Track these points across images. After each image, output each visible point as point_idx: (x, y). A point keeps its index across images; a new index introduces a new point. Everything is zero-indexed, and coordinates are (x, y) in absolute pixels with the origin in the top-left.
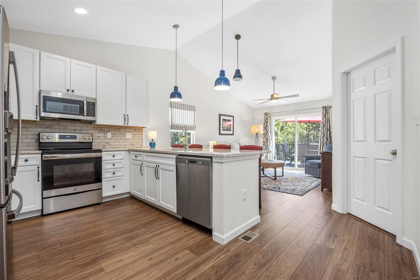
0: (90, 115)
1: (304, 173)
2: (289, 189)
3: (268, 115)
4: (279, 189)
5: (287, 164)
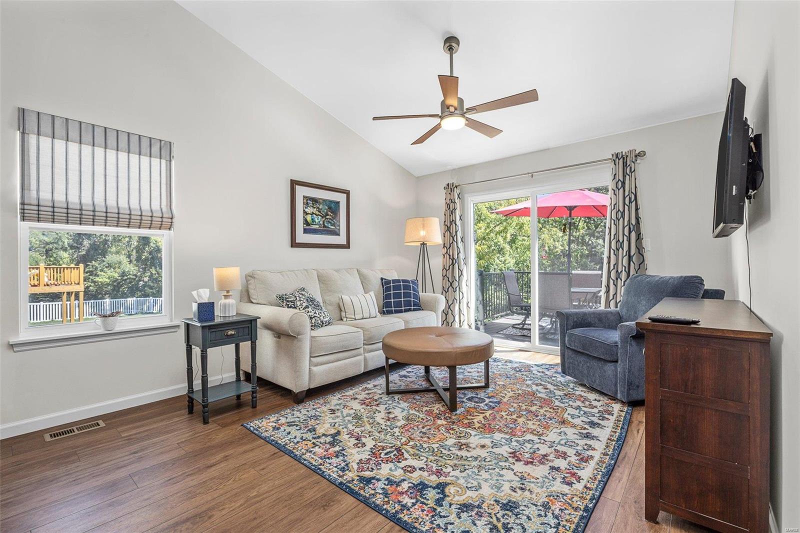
1: (560, 370)
2: (485, 506)
3: (457, 191)
4: (439, 502)
5: (516, 325)
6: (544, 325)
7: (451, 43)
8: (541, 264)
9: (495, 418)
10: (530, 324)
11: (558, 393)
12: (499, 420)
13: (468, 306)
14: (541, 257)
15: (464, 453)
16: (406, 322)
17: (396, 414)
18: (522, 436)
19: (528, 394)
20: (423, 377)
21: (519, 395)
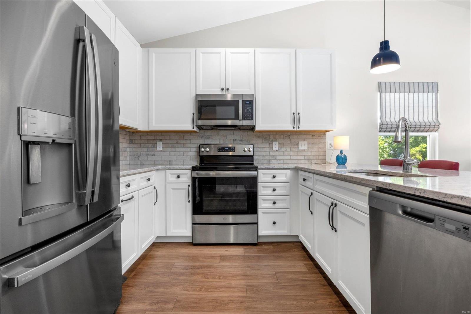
0: (247, 118)
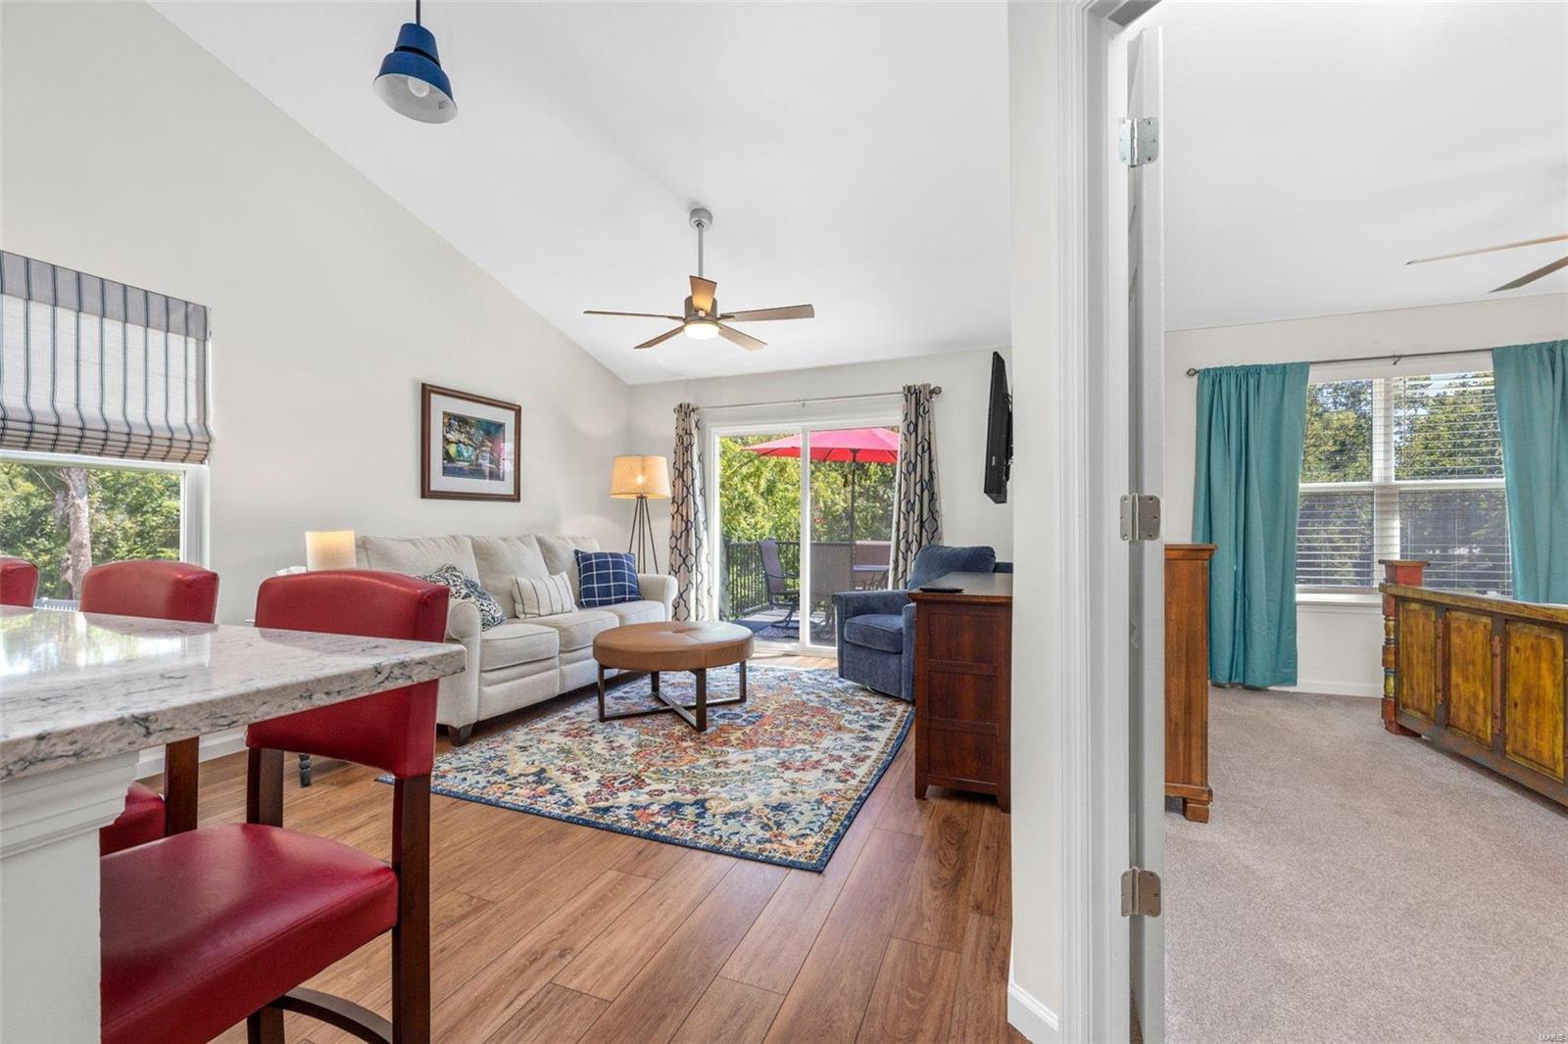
1: (837, 675)
2: (753, 811)
3: (694, 417)
4: (700, 815)
5: (777, 622)
6: (817, 621)
7: (700, 216)
8: (813, 530)
9: (756, 733)
10: (798, 622)
11: (833, 700)
12: (763, 735)
13: (709, 593)
14: (813, 521)
15: (722, 770)
16: (621, 618)
17: (622, 742)
18: (792, 746)
19: (798, 704)
20: (649, 696)
21: (786, 706)
